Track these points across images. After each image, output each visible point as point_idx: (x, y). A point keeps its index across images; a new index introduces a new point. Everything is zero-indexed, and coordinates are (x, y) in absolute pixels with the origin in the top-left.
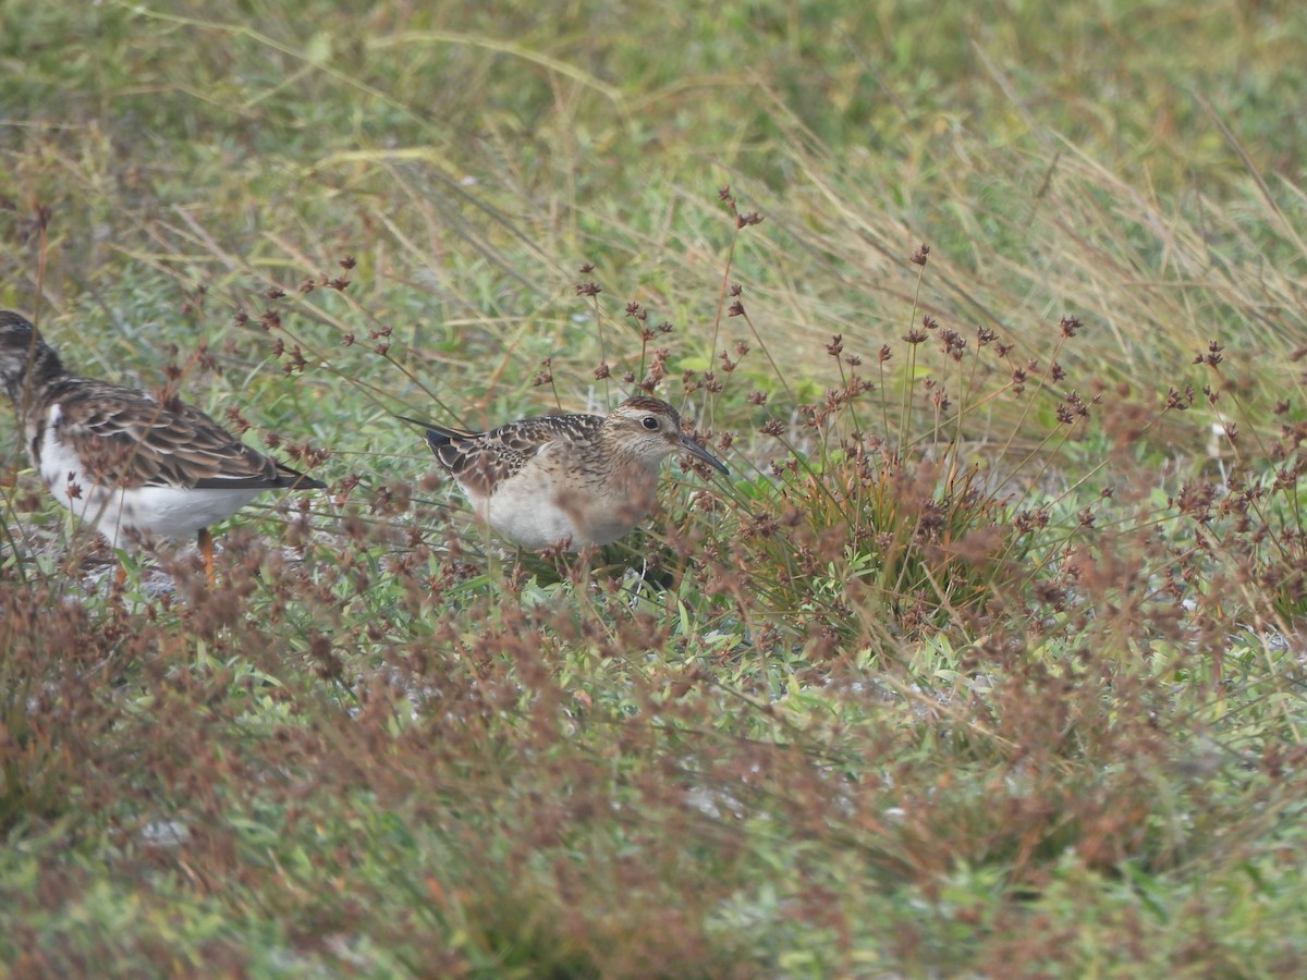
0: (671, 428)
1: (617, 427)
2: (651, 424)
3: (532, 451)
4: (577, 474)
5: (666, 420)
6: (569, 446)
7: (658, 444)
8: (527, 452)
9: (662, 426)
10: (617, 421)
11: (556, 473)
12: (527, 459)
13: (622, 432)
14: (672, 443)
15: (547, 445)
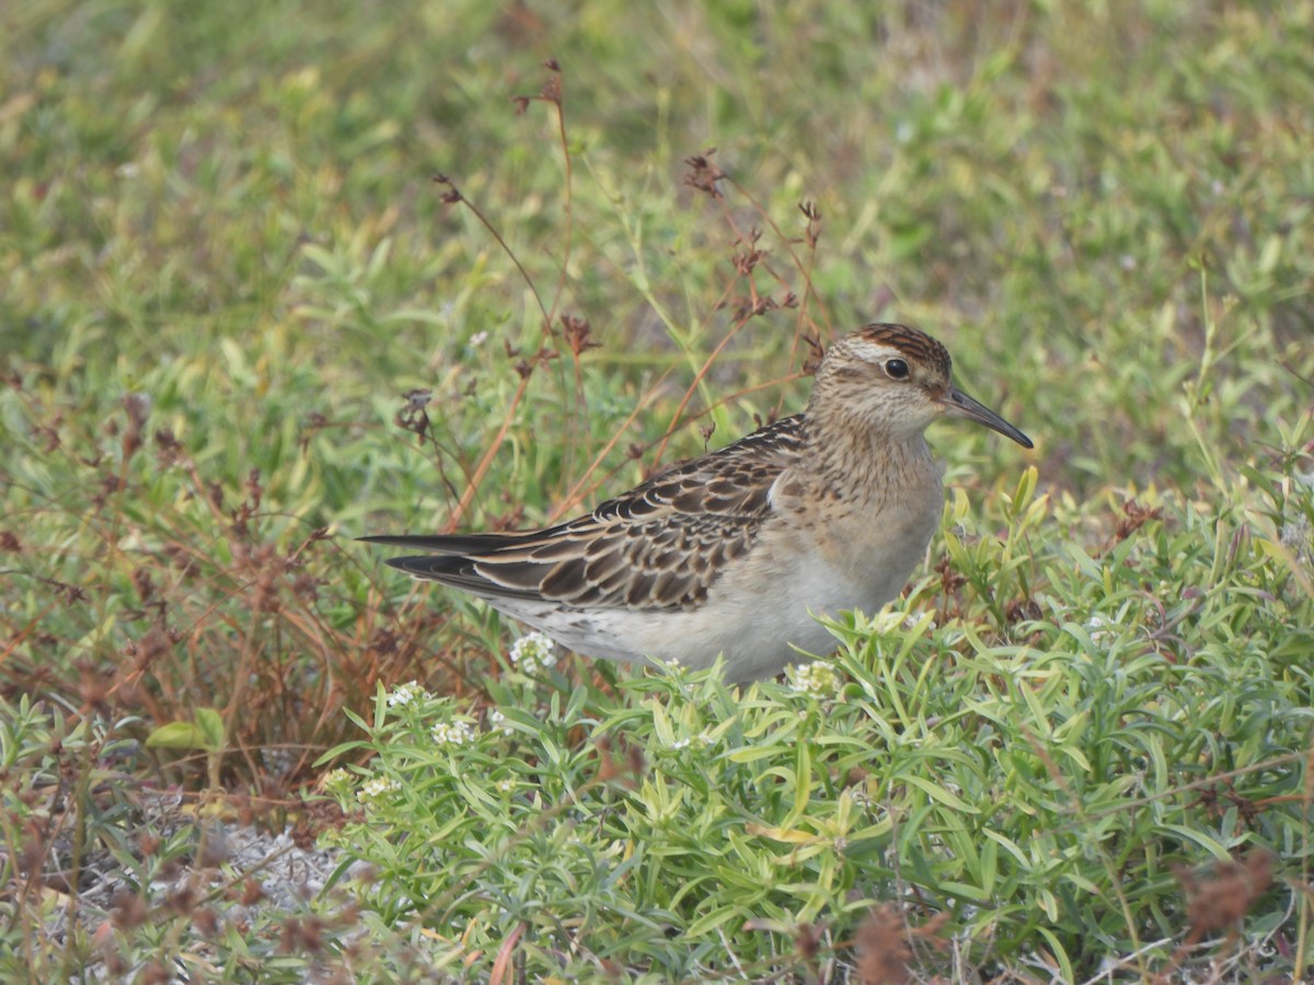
0: (935, 378)
14: (935, 398)
15: (778, 479)
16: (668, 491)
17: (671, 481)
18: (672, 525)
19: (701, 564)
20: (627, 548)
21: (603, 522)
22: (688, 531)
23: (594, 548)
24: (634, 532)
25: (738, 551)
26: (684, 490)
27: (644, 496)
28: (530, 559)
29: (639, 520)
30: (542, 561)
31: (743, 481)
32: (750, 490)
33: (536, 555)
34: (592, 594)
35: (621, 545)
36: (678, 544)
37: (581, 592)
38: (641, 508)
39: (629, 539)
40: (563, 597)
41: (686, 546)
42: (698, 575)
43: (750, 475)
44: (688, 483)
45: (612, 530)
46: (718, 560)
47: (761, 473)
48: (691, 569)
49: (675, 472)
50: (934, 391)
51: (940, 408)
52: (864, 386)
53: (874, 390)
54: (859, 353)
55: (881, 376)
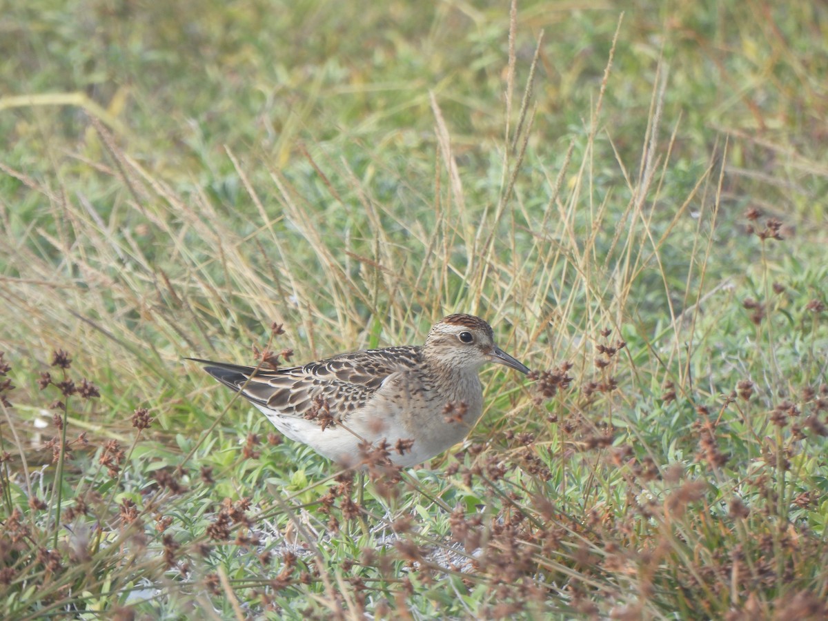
0: (485, 341)
1: (437, 343)
2: (467, 338)
3: (377, 383)
4: (418, 395)
5: (479, 333)
6: (407, 372)
7: (473, 356)
8: (371, 384)
9: (476, 341)
10: (437, 338)
11: (402, 400)
12: (372, 391)
13: (441, 347)
14: (486, 354)
15: (390, 377)
16: (337, 365)
17: (340, 361)
18: (335, 384)
19: (342, 407)
20: (311, 391)
21: (305, 374)
22: (341, 389)
23: (296, 386)
24: (316, 382)
25: (361, 406)
26: (344, 368)
27: (326, 365)
28: (269, 383)
29: (321, 378)
30: (273, 385)
31: (372, 371)
32: (373, 377)
33: (272, 381)
34: (289, 410)
35: (308, 388)
36: (334, 395)
37: (285, 407)
38: (322, 370)
39: (313, 385)
40: (276, 408)
41: (339, 396)
42: (340, 413)
43: (376, 369)
44: (347, 364)
45: (307, 379)
46: (351, 407)
47: (382, 370)
48: (337, 408)
49: (344, 357)
50: (486, 349)
51: (488, 358)
52: (448, 346)
53: (454, 348)
54: (445, 331)
55: (458, 342)
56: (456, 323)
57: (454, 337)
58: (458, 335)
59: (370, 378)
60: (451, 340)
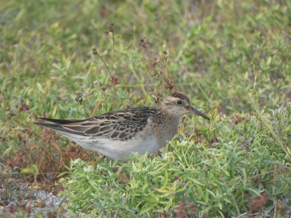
18: (124, 122)
20: (112, 126)
24: (114, 123)
25: (141, 130)
34: (100, 135)
35: (110, 125)
39: (112, 124)
41: (128, 127)
43: (142, 116)
47: (145, 116)
50: (188, 108)
51: (189, 111)
52: (172, 106)
53: (174, 107)
54: (170, 100)
55: (176, 104)
56: (176, 97)
57: (174, 102)
58: (176, 102)
59: (141, 119)
60: (173, 104)
